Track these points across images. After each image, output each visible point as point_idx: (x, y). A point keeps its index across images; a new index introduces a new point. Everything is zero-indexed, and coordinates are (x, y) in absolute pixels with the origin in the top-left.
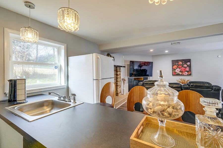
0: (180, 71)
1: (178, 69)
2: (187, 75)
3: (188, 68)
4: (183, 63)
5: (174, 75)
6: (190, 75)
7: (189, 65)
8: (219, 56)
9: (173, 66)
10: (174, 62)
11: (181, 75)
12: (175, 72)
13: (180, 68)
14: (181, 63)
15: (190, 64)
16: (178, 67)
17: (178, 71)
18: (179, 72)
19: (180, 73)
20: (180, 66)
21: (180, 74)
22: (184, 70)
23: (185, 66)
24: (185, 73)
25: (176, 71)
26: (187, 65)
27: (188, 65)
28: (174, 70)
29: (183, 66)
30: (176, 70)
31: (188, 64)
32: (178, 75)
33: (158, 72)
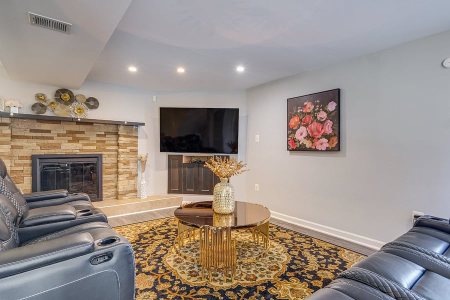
0: (308, 137)
1: (303, 129)
2: (327, 150)
3: (330, 123)
4: (315, 108)
5: (293, 150)
6: (338, 148)
7: (334, 114)
9: (289, 119)
10: (294, 106)
11: (310, 150)
12: (294, 140)
13: (306, 126)
14: (309, 106)
16: (301, 120)
17: (301, 135)
18: (305, 138)
19: (308, 144)
20: (308, 119)
21: (308, 146)
22: (319, 131)
23: (323, 115)
24: (322, 144)
25: (298, 136)
26: (326, 111)
27: (329, 113)
28: (291, 131)
29: (316, 117)
30: (298, 132)
31: (332, 107)
32: (302, 149)
33: (258, 141)
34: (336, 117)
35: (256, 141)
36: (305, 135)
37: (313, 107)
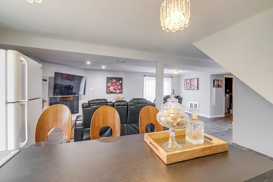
0: (114, 89)
2: (119, 93)
3: (120, 86)
4: (116, 81)
5: (109, 93)
6: (122, 93)
8: (140, 78)
9: (107, 83)
10: (109, 79)
11: (115, 93)
12: (109, 90)
13: (113, 86)
14: (114, 81)
15: (122, 82)
16: (112, 84)
17: (111, 89)
19: (114, 91)
20: (114, 84)
22: (117, 88)
23: (118, 84)
24: (118, 91)
25: (110, 89)
27: (120, 83)
28: (108, 87)
29: (116, 84)
31: (120, 82)
32: (112, 93)
33: (92, 90)
34: (121, 84)
35: (91, 90)
36: (113, 88)
37: (115, 81)
